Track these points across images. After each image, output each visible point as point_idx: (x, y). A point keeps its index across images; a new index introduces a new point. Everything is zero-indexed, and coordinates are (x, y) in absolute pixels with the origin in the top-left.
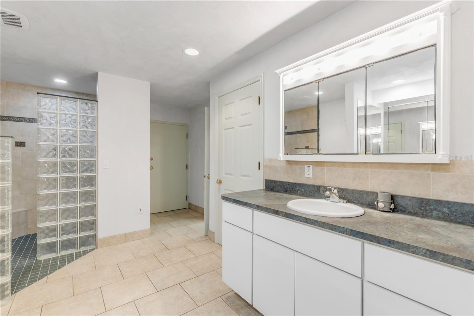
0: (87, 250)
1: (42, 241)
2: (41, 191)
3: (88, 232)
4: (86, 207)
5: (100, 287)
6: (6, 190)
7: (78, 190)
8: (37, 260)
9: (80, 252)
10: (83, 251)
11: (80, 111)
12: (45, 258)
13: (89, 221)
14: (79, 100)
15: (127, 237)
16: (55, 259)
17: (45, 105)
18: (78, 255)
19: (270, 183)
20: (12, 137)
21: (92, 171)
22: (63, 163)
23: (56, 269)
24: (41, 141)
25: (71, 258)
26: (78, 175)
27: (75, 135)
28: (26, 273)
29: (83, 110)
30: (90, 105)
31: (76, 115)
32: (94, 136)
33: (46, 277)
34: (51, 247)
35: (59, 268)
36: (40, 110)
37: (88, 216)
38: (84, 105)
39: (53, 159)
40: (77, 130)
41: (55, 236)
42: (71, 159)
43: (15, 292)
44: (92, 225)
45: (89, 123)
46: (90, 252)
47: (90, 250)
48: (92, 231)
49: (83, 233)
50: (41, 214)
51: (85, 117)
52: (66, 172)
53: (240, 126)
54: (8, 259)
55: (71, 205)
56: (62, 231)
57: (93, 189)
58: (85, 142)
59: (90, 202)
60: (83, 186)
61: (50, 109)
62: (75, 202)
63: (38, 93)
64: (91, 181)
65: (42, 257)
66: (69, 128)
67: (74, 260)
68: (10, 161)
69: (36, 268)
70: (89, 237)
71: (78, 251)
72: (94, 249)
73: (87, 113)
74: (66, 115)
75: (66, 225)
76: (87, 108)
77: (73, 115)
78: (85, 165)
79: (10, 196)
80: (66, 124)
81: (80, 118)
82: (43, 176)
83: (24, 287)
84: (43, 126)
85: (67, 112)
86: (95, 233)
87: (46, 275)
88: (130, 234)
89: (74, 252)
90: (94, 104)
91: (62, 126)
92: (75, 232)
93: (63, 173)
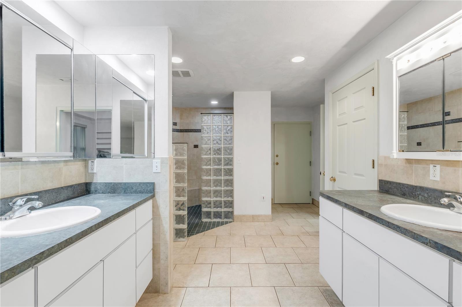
0: (228, 222)
1: (204, 210)
2: (203, 177)
3: (228, 209)
4: (227, 190)
5: (230, 248)
6: (185, 175)
7: (223, 178)
8: (201, 221)
9: (224, 222)
10: (225, 222)
11: (223, 122)
12: (206, 221)
13: (229, 201)
14: (222, 114)
15: (254, 218)
16: (210, 223)
17: (204, 121)
18: (222, 224)
19: (385, 183)
20: (187, 143)
21: (231, 165)
22: (214, 158)
23: (210, 229)
24: (203, 145)
25: (218, 224)
26: (223, 167)
27: (220, 139)
28: (196, 227)
29: (225, 121)
30: (229, 117)
31: (221, 125)
32: (232, 139)
33: (204, 232)
34: (208, 214)
35: (211, 229)
36: (202, 124)
37: (228, 197)
38: (226, 117)
39: (209, 156)
40: (221, 136)
41: (210, 207)
42: (219, 156)
43: (190, 236)
44: (230, 204)
45: (229, 130)
46: (229, 223)
47: (229, 222)
48: (231, 208)
49: (225, 209)
50: (203, 192)
51: (226, 126)
52: (216, 165)
53: (354, 122)
54: (186, 215)
55: (218, 188)
56: (214, 205)
57: (231, 178)
58: (226, 144)
59: (229, 187)
60: (225, 175)
61: (207, 123)
62: (221, 186)
63: (201, 114)
64: (230, 172)
65: (205, 220)
66: (217, 135)
67: (219, 226)
68: (186, 157)
69: (201, 225)
70: (229, 212)
71: (223, 221)
72: (232, 222)
73: (227, 123)
74: (215, 125)
75: (216, 201)
76: (227, 120)
77: (219, 125)
78: (227, 160)
79: (186, 178)
80: (216, 132)
81: (223, 127)
82: (204, 167)
83: (193, 235)
84: (204, 135)
85: (216, 124)
86: (232, 210)
87: (204, 231)
88: (256, 216)
89: (221, 221)
90: (231, 116)
91: (213, 134)
92: (221, 207)
93: (214, 166)
